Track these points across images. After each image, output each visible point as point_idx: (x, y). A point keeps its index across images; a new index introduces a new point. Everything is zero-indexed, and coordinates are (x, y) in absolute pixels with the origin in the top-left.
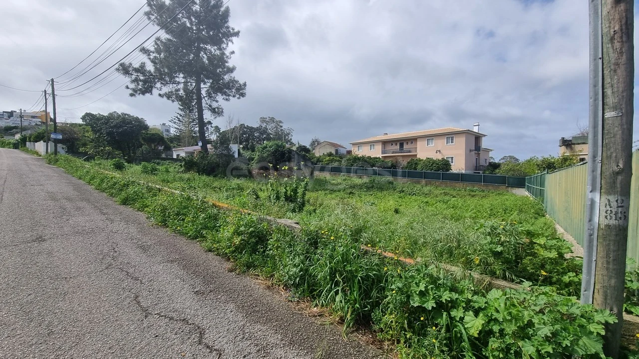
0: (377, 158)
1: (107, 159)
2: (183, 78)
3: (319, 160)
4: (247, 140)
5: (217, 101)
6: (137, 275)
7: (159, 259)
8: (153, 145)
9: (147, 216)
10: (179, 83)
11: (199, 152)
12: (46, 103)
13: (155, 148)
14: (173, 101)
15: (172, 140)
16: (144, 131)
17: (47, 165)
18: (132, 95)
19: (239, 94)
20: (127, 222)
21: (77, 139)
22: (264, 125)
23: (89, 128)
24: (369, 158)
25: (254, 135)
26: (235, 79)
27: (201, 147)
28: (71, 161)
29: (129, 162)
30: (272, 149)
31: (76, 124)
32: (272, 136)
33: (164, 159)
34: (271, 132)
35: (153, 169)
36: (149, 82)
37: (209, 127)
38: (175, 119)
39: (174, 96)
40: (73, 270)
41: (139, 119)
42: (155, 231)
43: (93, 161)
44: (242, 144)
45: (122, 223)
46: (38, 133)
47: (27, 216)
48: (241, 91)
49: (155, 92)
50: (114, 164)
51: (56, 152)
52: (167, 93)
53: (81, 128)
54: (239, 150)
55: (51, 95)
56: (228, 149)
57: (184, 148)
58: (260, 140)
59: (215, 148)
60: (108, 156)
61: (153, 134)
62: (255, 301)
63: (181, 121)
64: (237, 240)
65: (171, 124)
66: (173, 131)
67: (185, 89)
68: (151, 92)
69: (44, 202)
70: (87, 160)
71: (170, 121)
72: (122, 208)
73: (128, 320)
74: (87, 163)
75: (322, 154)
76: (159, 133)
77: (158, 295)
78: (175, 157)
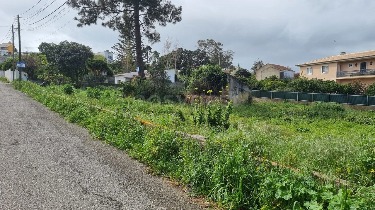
0: (330, 82)
1: (59, 84)
2: (123, 6)
3: (260, 85)
4: (185, 65)
5: (154, 27)
6: (80, 170)
7: (96, 161)
8: (97, 72)
9: (89, 131)
10: (119, 11)
11: (137, 77)
12: (13, 37)
13: (99, 74)
14: (114, 29)
15: (114, 66)
16: (89, 59)
17: (14, 90)
18: (79, 25)
19: (175, 19)
20: (75, 135)
21: (36, 67)
22: (202, 49)
23: (44, 57)
24: (321, 82)
25: (192, 59)
26: (171, 4)
27: (139, 72)
28: (32, 86)
29: (77, 87)
30: (207, 74)
31: (34, 53)
32: (210, 60)
33: (107, 85)
34: (210, 56)
35: (97, 94)
36: (93, 13)
37: (149, 52)
38: (117, 46)
39: (115, 25)
40: (39, 164)
41: (85, 47)
42: (95, 143)
43: (48, 87)
44: (179, 69)
45: (71, 136)
46: (7, 63)
47: (6, 128)
48: (177, 16)
49: (99, 21)
50: (65, 89)
51: (20, 79)
52: (109, 22)
53: (38, 56)
54: (175, 75)
55: (18, 29)
56: (163, 74)
57: (124, 74)
58: (198, 65)
59: (151, 73)
60: (60, 82)
61: (97, 61)
62: (163, 193)
63: (122, 48)
64: (155, 150)
65: (113, 51)
66: (115, 58)
67: (125, 17)
68: (95, 22)
69: (16, 119)
70: (44, 85)
71: (112, 48)
72: (71, 125)
73: (74, 194)
74: (43, 88)
75: (265, 78)
76: (103, 60)
77: (93, 182)
78: (116, 82)
